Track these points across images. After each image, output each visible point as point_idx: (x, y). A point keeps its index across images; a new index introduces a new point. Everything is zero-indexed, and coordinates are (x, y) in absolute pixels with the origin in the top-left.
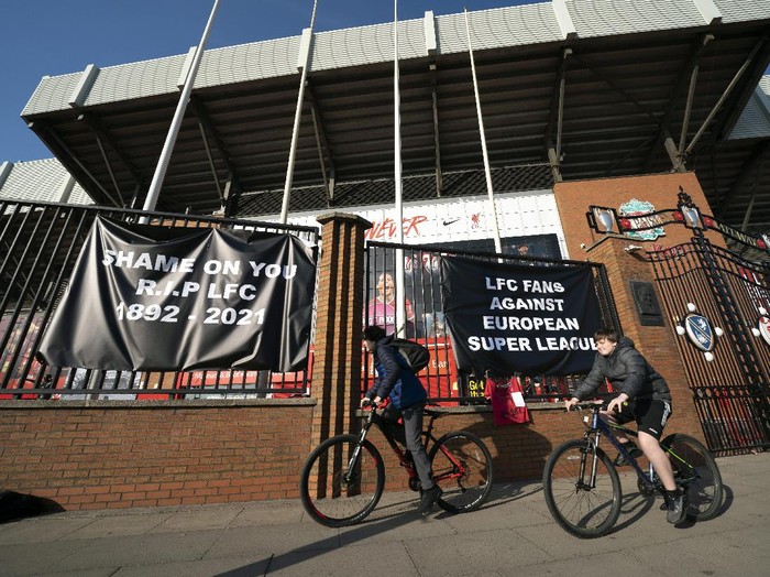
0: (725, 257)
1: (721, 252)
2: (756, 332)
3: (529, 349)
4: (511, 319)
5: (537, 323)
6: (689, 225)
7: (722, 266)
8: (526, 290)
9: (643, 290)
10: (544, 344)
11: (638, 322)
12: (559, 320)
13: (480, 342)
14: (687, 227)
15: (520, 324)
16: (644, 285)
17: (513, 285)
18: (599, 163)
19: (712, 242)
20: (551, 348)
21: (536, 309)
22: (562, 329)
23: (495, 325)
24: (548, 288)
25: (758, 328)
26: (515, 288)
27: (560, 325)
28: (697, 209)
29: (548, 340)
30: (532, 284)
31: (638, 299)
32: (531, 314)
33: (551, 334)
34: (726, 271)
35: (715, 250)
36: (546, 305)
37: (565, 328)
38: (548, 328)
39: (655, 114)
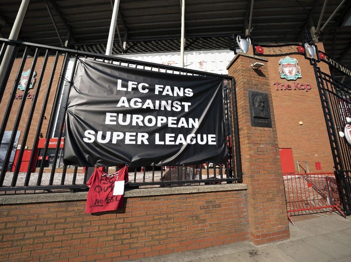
0: (329, 81)
1: (327, 78)
2: (341, 134)
3: (146, 142)
4: (135, 116)
5: (161, 121)
6: (308, 56)
7: (326, 88)
8: (157, 93)
9: (258, 99)
10: (162, 138)
11: (249, 124)
12: (183, 119)
13: (96, 136)
14: (306, 58)
15: (143, 121)
16: (261, 94)
17: (144, 88)
18: (273, 37)
19: (322, 70)
20: (168, 143)
21: (162, 109)
22: (183, 127)
23: (117, 121)
24: (179, 92)
25: (343, 131)
26: (147, 91)
27: (183, 123)
28: (316, 46)
29: (167, 135)
30: (164, 89)
31: (254, 105)
32: (157, 112)
33: (172, 130)
34: (328, 90)
35: (323, 76)
36: (172, 106)
37: (186, 126)
38: (170, 125)
39: (307, 8)
